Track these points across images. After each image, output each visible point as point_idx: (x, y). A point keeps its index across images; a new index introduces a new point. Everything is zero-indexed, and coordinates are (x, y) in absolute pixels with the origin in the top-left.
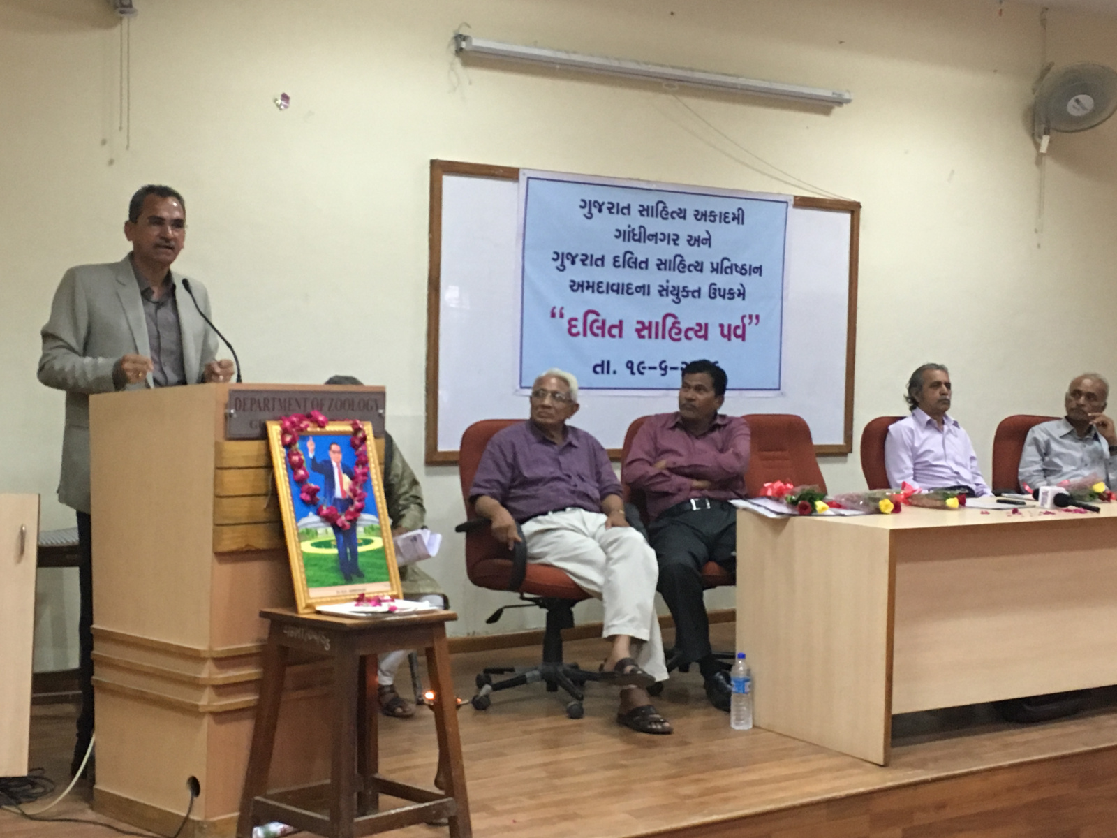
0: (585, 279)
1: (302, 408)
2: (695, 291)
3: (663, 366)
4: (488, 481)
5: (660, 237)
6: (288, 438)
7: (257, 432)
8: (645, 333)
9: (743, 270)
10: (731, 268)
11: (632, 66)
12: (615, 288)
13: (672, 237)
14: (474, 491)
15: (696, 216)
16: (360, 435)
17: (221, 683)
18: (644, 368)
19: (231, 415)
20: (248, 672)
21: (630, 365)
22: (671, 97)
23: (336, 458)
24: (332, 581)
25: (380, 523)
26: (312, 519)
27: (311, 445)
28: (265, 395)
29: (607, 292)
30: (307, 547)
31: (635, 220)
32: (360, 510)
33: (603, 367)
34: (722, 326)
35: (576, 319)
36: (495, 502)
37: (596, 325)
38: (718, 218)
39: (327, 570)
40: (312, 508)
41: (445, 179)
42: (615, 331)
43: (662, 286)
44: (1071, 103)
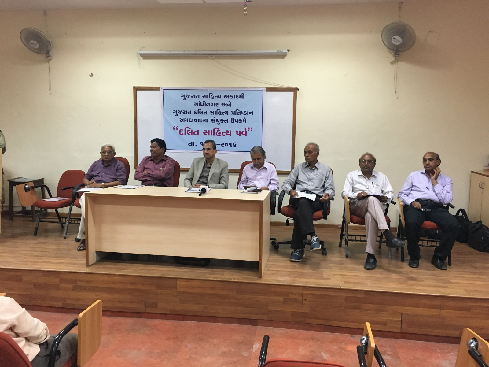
0: (185, 118)
2: (226, 120)
5: (211, 104)
8: (207, 134)
9: (245, 113)
10: (240, 113)
12: (195, 120)
13: (215, 104)
15: (225, 97)
22: (212, 60)
29: (193, 122)
31: (201, 100)
33: (192, 144)
34: (237, 131)
35: (182, 130)
37: (189, 131)
38: (233, 97)
41: (138, 92)
42: (196, 133)
43: (213, 119)
44: (393, 40)
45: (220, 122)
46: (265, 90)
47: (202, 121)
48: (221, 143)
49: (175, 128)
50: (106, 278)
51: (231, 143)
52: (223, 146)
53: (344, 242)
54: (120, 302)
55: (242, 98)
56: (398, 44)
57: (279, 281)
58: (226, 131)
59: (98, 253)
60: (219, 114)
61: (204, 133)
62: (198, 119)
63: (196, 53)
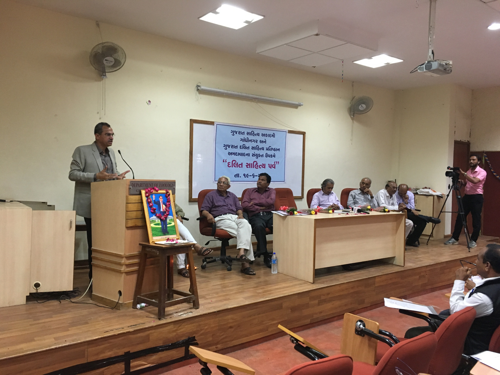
0: (232, 152)
1: (151, 186)
2: (262, 155)
3: (253, 175)
4: (206, 206)
5: (252, 140)
6: (147, 195)
7: (138, 193)
8: (249, 166)
9: (275, 150)
10: (271, 149)
11: (244, 95)
12: (240, 154)
13: (256, 141)
14: (202, 209)
15: (262, 135)
16: (168, 194)
17: (128, 264)
18: (248, 176)
19: (130, 188)
20: (136, 261)
21: (244, 175)
22: (255, 103)
23: (161, 200)
24: (160, 235)
25: (174, 218)
26: (154, 217)
27: (154, 196)
28: (140, 182)
29: (238, 155)
30: (152, 225)
31: (246, 136)
32: (168, 215)
33: (237, 175)
34: (269, 164)
35: (230, 163)
36: (208, 212)
37: (235, 164)
38: (268, 136)
39: (158, 232)
40: (154, 214)
42: (240, 166)
43: (253, 154)
45: (258, 156)
46: (287, 132)
47: (245, 155)
49: (225, 160)
55: (273, 137)
58: (261, 164)
60: (258, 150)
61: (246, 165)
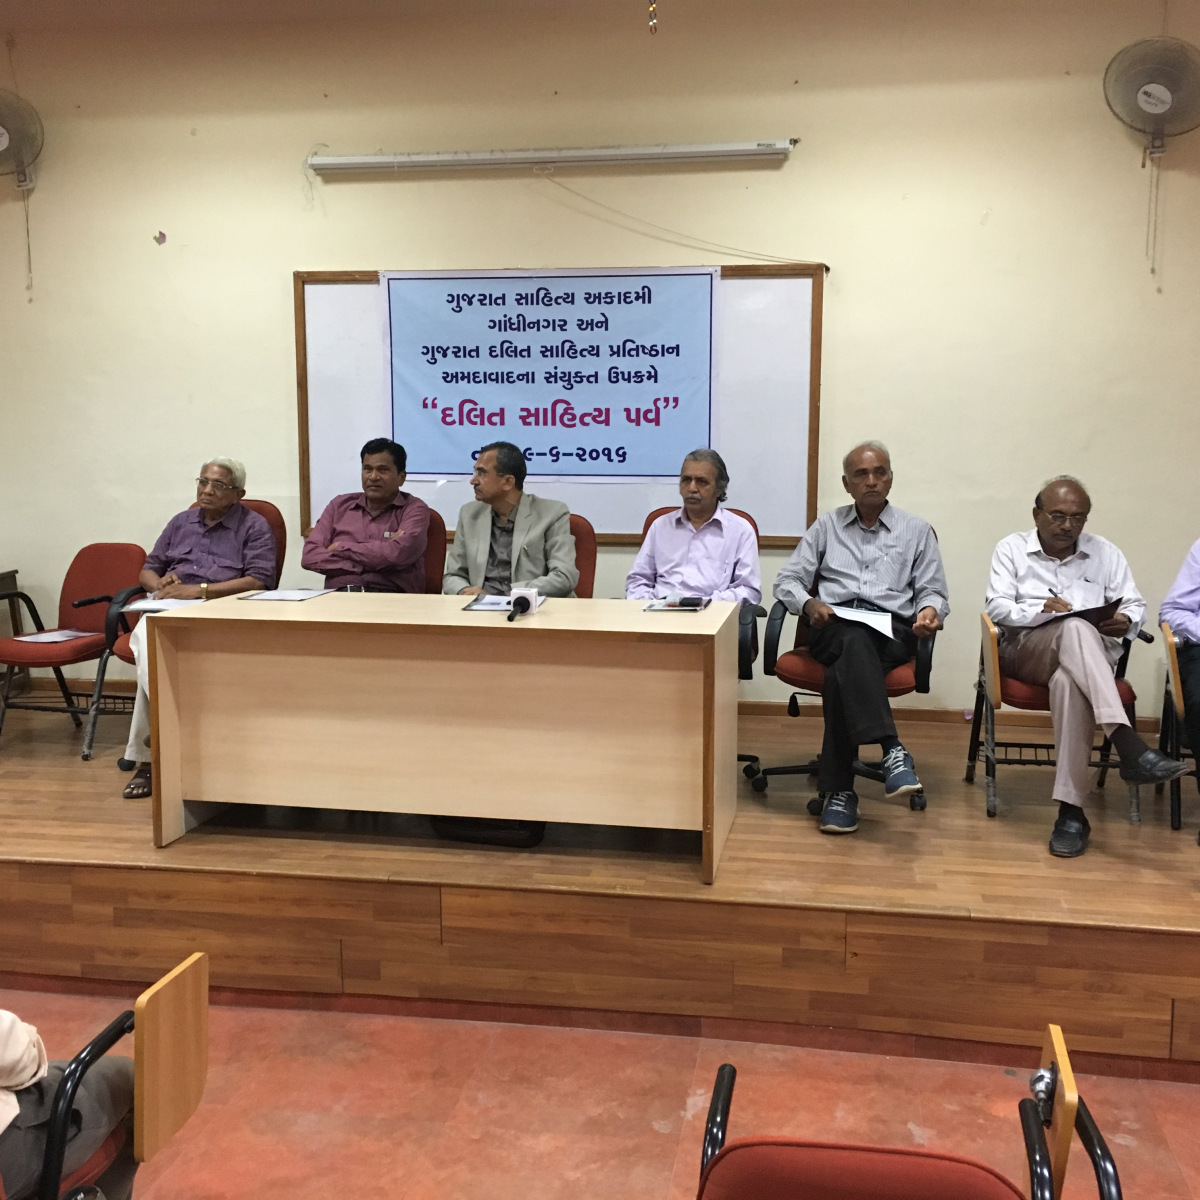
0: (459, 370)
2: (591, 376)
3: (554, 452)
5: (542, 323)
8: (532, 420)
9: (653, 352)
10: (637, 349)
12: (493, 377)
13: (557, 323)
15: (587, 299)
18: (532, 454)
22: (544, 180)
29: (485, 382)
31: (512, 310)
34: (628, 410)
35: (451, 409)
37: (474, 413)
38: (616, 300)
41: (308, 288)
42: (496, 419)
43: (549, 373)
44: (1141, 97)
45: (572, 380)
46: (719, 273)
47: (515, 378)
48: (578, 449)
49: (429, 402)
50: (214, 885)
51: (609, 450)
52: (585, 460)
53: (981, 767)
54: (264, 959)
55: (644, 302)
56: (1159, 110)
57: (767, 893)
58: (591, 411)
59: (192, 806)
60: (570, 357)
61: (521, 417)
62: (502, 373)
63: (493, 157)
